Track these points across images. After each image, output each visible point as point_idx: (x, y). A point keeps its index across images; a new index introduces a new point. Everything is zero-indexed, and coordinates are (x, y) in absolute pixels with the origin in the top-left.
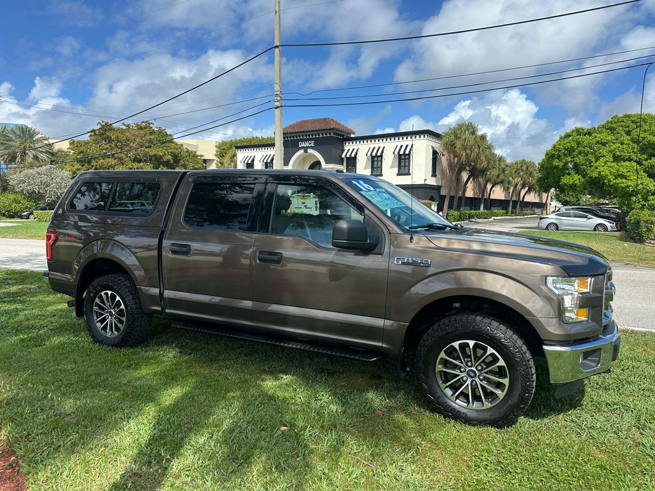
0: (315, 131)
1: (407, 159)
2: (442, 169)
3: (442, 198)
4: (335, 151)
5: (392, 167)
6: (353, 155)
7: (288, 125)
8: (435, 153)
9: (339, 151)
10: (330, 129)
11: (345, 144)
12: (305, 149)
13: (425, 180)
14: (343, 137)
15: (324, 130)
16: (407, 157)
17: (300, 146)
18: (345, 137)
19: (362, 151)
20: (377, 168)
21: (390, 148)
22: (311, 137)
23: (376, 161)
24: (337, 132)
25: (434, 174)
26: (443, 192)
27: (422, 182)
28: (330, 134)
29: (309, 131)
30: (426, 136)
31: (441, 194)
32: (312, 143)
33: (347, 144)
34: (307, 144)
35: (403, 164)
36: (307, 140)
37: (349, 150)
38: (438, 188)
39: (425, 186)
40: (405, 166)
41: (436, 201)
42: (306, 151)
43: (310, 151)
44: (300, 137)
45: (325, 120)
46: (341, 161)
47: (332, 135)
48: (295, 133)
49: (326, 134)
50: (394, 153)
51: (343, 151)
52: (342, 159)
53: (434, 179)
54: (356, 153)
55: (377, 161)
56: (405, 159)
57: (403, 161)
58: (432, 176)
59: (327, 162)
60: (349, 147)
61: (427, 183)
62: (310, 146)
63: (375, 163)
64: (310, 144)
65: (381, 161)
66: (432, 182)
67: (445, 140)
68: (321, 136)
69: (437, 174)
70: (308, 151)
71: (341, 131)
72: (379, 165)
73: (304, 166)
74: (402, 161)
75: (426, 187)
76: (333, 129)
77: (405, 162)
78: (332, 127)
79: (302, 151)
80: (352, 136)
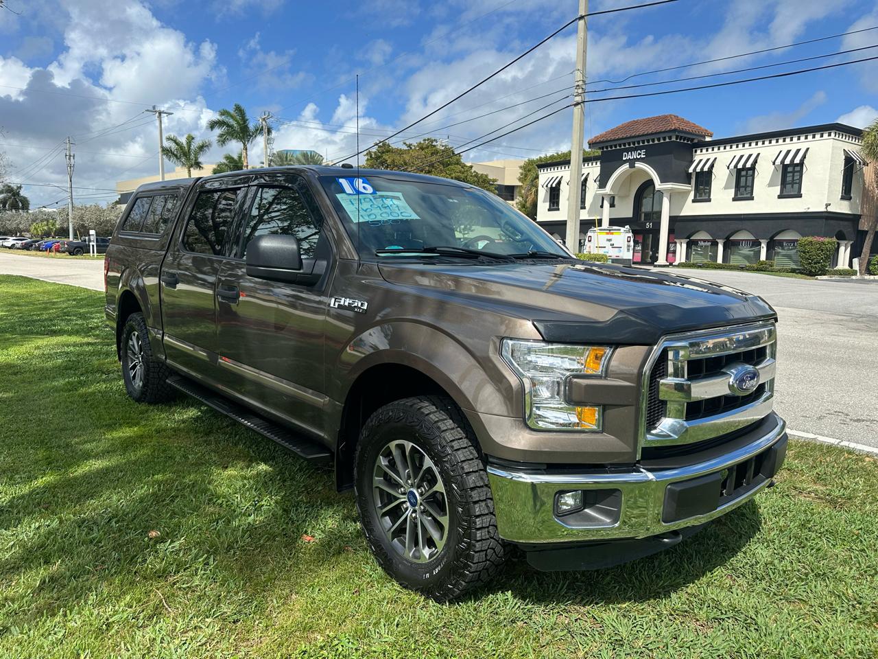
0: (647, 135)
1: (797, 172)
2: (864, 188)
3: (864, 234)
4: (676, 163)
5: (770, 185)
6: (706, 169)
7: (610, 130)
8: (849, 162)
9: (686, 163)
10: (670, 131)
11: (696, 152)
12: (632, 163)
13: (827, 205)
14: (691, 142)
15: (661, 132)
16: (798, 169)
17: (624, 159)
18: (696, 141)
19: (722, 161)
20: (746, 187)
21: (768, 155)
22: (641, 144)
23: (743, 176)
24: (681, 134)
25: (846, 195)
26: (864, 225)
27: (823, 209)
28: (670, 138)
29: (639, 136)
30: (833, 134)
31: (860, 228)
32: (643, 153)
33: (699, 152)
34: (635, 155)
35: (789, 179)
36: (636, 149)
37: (701, 160)
38: (854, 219)
39: (826, 215)
40: (793, 183)
41: (849, 240)
42: (632, 166)
43: (638, 165)
44: (625, 146)
45: (664, 119)
46: (687, 179)
47: (674, 139)
48: (618, 139)
49: (664, 139)
50: (774, 163)
51: (692, 162)
52: (689, 176)
53: (846, 203)
54: (712, 166)
55: (746, 176)
56: (794, 172)
57: (791, 174)
58: (843, 198)
59: (663, 180)
60: (701, 157)
61: (830, 209)
62: (638, 157)
63: (743, 179)
64: (639, 154)
65: (753, 176)
66: (843, 208)
67: (870, 139)
68: (656, 142)
69: (852, 195)
70: (636, 165)
71: (689, 133)
72: (749, 183)
73: (630, 186)
74: (789, 175)
75: (828, 217)
76: (675, 130)
77: (793, 176)
78: (673, 128)
79: (626, 166)
80: (708, 139)
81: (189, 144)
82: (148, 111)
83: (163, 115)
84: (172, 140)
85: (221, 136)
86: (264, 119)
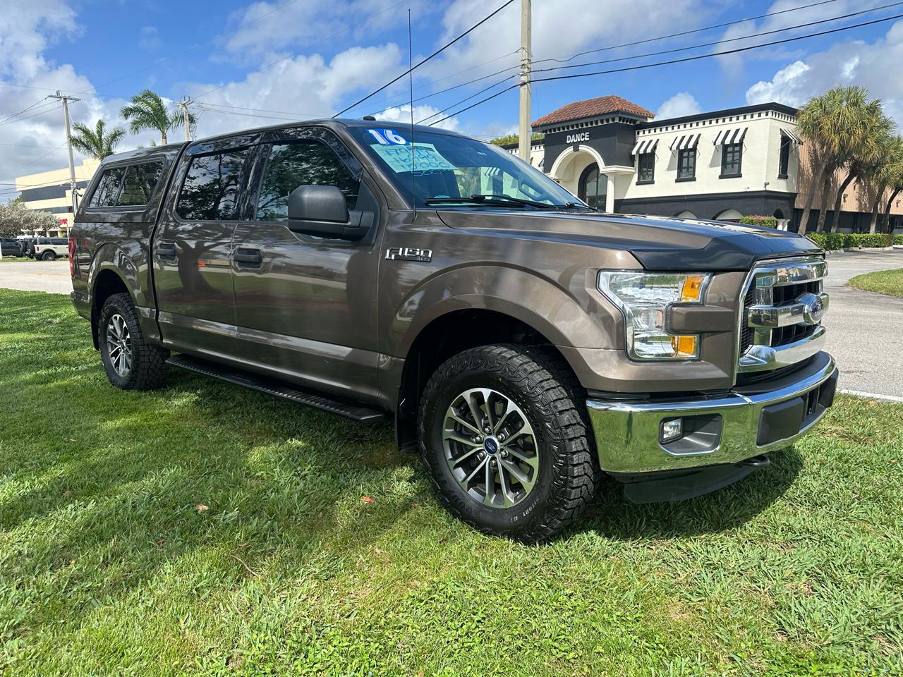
0: (590, 117)
1: (737, 152)
2: (799, 166)
3: (798, 212)
4: (620, 146)
5: (712, 165)
6: (649, 151)
7: (552, 112)
8: (785, 140)
9: (629, 146)
10: (613, 113)
11: (638, 133)
12: (576, 146)
13: (766, 184)
14: (633, 124)
15: (604, 114)
16: (737, 149)
17: (568, 142)
18: (638, 123)
19: (664, 143)
20: (688, 168)
21: (709, 136)
22: (585, 127)
23: (685, 157)
24: (624, 116)
25: (783, 174)
26: (799, 204)
27: (762, 188)
28: (613, 120)
29: (582, 118)
30: (770, 114)
31: (796, 207)
32: (586, 136)
33: (641, 133)
34: (578, 138)
35: (729, 159)
36: (579, 132)
37: (644, 142)
38: (791, 197)
39: (766, 193)
40: (733, 163)
41: (787, 219)
42: (576, 149)
43: (582, 148)
44: (568, 129)
45: (607, 100)
46: (630, 161)
47: (617, 121)
48: (562, 122)
49: (608, 121)
50: (715, 144)
51: (635, 144)
52: (632, 158)
53: (783, 182)
54: (655, 147)
55: (688, 157)
56: (733, 152)
57: (731, 154)
58: (780, 177)
59: (607, 163)
60: (644, 139)
61: (769, 188)
62: (582, 140)
63: (685, 160)
64: (583, 137)
65: (695, 156)
66: (780, 186)
67: (804, 118)
68: (600, 124)
69: (788, 174)
70: (580, 148)
71: (632, 115)
72: (691, 164)
73: (574, 170)
74: (729, 155)
75: (767, 196)
76: (618, 112)
77: (733, 157)
78: (616, 109)
79: (570, 149)
80: (650, 120)
81: (100, 133)
82: (51, 96)
83: (68, 101)
84: (81, 129)
85: (135, 123)
86: (184, 104)
